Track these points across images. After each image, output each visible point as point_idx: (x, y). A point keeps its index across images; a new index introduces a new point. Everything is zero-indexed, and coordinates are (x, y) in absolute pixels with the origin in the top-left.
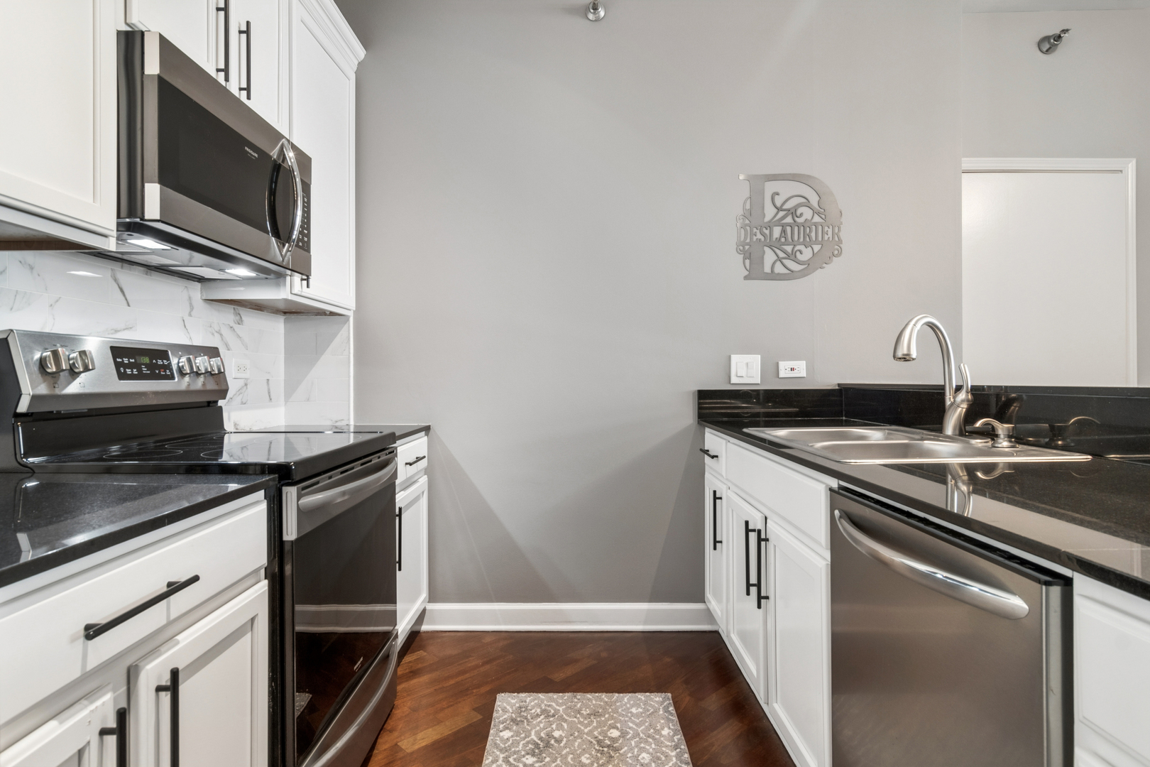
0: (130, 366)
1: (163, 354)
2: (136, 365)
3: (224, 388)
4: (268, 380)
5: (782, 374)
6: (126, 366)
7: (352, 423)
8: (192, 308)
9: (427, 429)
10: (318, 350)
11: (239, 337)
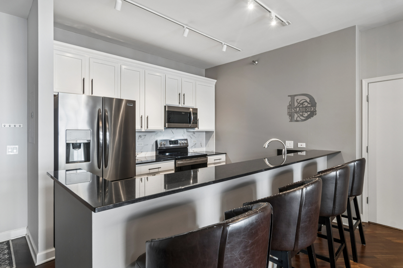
0: (172, 143)
1: (177, 141)
2: (173, 143)
3: (187, 145)
4: (201, 143)
5: (299, 146)
6: (171, 143)
7: (215, 151)
8: (184, 133)
9: (226, 153)
10: (210, 137)
11: (194, 136)
